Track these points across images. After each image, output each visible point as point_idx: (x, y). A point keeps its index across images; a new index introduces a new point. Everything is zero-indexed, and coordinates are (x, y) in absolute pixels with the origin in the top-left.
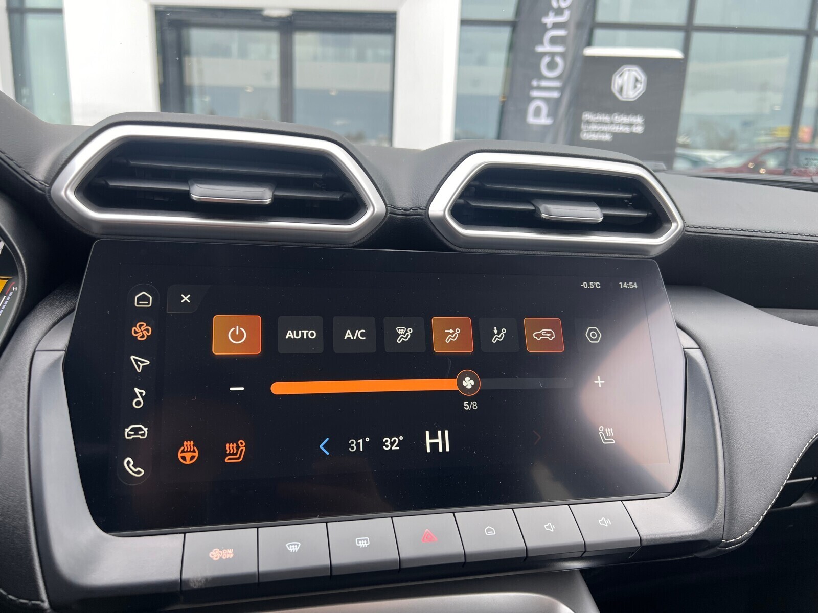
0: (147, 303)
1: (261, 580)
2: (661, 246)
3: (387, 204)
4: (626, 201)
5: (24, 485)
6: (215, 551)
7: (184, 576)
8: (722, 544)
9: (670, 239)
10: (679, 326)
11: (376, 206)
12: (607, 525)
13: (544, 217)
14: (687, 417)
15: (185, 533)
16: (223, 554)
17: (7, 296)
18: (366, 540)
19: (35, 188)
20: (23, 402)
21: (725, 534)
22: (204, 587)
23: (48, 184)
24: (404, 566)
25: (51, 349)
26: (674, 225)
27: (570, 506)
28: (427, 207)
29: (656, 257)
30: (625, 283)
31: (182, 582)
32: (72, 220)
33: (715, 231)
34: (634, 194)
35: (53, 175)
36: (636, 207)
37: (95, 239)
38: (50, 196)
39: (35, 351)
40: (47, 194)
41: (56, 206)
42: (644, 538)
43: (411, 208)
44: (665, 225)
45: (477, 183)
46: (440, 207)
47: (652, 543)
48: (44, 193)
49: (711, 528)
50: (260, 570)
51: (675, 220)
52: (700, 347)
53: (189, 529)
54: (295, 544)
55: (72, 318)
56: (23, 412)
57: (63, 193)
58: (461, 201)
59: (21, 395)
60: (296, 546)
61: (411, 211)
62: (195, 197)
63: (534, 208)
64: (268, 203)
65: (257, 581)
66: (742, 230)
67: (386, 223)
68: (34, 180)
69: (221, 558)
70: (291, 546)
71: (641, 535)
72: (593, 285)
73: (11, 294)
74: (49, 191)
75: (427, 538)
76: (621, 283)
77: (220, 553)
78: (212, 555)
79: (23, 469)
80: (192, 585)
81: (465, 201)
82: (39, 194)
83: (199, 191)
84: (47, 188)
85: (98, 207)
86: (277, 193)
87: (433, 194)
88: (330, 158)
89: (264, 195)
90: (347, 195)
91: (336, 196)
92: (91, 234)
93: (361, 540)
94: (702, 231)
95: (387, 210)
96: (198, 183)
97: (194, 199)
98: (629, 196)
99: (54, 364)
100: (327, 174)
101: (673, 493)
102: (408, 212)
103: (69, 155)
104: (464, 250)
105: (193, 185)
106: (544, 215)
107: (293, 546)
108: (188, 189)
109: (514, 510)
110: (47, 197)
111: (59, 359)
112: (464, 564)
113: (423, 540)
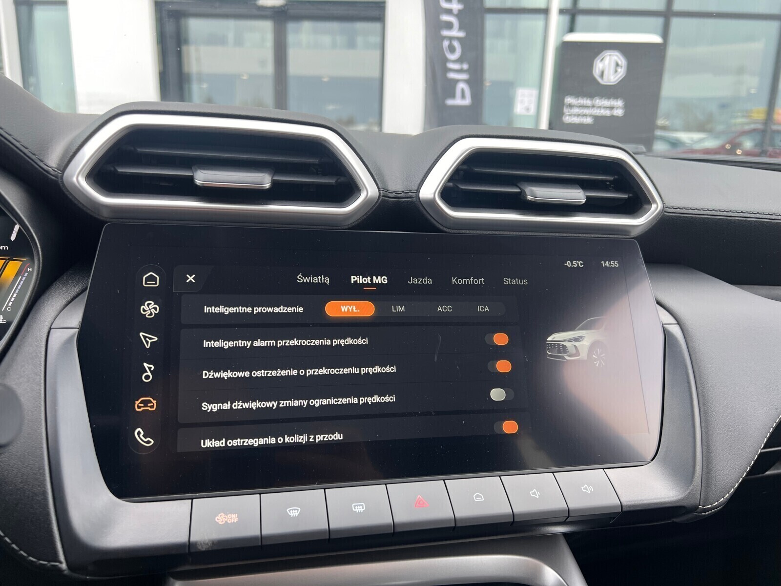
0: (154, 283)
1: (264, 543)
2: (642, 227)
3: (380, 187)
4: (608, 183)
5: (42, 454)
6: (221, 516)
7: (192, 539)
8: (698, 510)
9: (650, 220)
10: (659, 303)
11: (369, 190)
12: (589, 492)
13: (529, 199)
14: (666, 390)
15: (192, 499)
16: (228, 518)
17: (23, 276)
18: (362, 505)
19: (49, 175)
20: (40, 376)
21: (701, 501)
22: (210, 549)
23: (60, 171)
24: (398, 530)
25: (65, 326)
26: (654, 206)
27: (554, 473)
28: (418, 190)
29: (636, 237)
30: (607, 262)
31: (190, 545)
32: (83, 205)
33: (693, 212)
34: (616, 177)
35: (65, 162)
36: (617, 189)
37: (107, 222)
38: (62, 182)
39: (50, 329)
40: (60, 180)
41: (68, 191)
42: (624, 504)
43: (403, 192)
44: (646, 206)
45: (465, 167)
46: (430, 190)
47: (632, 509)
48: (56, 179)
49: (689, 494)
50: (263, 533)
51: (655, 202)
52: (679, 323)
53: (196, 495)
54: (295, 510)
55: (84, 297)
56: (40, 386)
57: (75, 179)
58: (451, 184)
59: (39, 370)
60: (296, 511)
61: (403, 194)
62: (198, 182)
63: (519, 191)
64: (267, 187)
65: (260, 544)
66: (720, 211)
67: (379, 205)
68: (47, 167)
69: (226, 522)
70: (291, 511)
71: (621, 501)
72: (576, 264)
73: (26, 274)
74: (62, 177)
75: (419, 504)
76: (603, 262)
77: (225, 518)
78: (218, 519)
79: (42, 439)
80: (200, 547)
81: (454, 184)
82: (52, 180)
83: (203, 177)
84: (60, 175)
85: (107, 192)
86: (276, 178)
87: (424, 178)
88: (327, 145)
89: (264, 180)
90: (342, 179)
91: (331, 181)
92: (101, 218)
93: (357, 506)
94: (681, 212)
95: (380, 193)
96: (201, 169)
97: (198, 184)
98: (611, 178)
99: (69, 341)
100: (322, 160)
101: (653, 462)
102: (400, 195)
103: (79, 143)
104: (453, 231)
105: (196, 170)
106: (529, 198)
107: (294, 511)
108: (192, 174)
109: (502, 477)
110: (60, 182)
111: (73, 336)
112: (454, 528)
113: (416, 506)
